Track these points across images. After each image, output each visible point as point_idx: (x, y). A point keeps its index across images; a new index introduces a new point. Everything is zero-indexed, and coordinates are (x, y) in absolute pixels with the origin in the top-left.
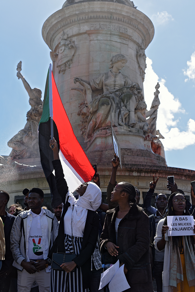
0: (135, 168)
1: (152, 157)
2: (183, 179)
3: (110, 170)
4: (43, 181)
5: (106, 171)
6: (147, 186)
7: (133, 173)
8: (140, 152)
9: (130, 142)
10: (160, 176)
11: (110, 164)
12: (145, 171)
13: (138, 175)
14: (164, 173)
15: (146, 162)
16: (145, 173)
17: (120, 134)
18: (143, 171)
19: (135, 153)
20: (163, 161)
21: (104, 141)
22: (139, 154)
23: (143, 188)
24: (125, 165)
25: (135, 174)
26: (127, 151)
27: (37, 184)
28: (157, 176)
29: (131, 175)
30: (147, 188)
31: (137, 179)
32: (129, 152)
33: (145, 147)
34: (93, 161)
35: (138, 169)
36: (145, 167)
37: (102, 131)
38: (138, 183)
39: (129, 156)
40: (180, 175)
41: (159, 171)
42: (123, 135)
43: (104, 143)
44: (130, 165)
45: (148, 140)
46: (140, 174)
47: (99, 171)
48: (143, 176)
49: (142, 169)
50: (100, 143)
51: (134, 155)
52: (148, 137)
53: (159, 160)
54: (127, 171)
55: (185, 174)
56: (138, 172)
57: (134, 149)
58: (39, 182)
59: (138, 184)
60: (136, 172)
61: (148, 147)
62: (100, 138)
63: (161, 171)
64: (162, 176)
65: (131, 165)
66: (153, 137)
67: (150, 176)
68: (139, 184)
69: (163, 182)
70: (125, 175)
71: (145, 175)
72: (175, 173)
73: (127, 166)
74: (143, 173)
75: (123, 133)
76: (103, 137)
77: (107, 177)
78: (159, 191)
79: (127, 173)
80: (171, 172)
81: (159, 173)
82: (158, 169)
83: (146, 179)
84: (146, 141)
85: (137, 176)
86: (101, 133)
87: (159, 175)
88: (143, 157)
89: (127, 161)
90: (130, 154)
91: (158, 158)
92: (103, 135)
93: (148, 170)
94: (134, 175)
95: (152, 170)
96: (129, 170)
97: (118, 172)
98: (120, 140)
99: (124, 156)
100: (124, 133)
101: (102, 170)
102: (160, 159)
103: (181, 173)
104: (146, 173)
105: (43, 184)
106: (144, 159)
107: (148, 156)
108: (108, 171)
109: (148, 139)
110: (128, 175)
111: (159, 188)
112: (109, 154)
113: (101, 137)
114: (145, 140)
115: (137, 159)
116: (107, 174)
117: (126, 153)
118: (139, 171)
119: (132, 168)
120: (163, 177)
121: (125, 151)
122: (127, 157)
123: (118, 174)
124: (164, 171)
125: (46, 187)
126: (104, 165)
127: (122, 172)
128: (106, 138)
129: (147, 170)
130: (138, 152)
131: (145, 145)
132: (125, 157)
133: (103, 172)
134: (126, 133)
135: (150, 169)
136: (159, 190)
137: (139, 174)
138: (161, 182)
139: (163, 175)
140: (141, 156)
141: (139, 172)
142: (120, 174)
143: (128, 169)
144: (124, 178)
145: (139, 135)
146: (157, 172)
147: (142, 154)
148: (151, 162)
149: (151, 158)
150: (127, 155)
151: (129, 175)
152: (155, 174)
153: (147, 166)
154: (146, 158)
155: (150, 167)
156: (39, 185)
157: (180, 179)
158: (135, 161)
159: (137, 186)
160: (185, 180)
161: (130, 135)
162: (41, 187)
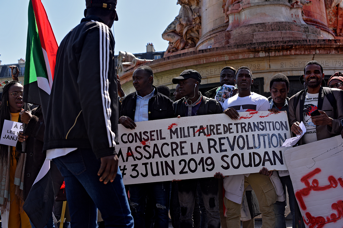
0: (260, 48)
1: (295, 29)
2: (333, 53)
3: (230, 54)
4: (162, 77)
5: (225, 55)
6: (282, 68)
7: (260, 53)
8: (275, 26)
9: (267, 14)
10: (297, 53)
11: (231, 46)
12: (274, 50)
13: (266, 56)
14: (303, 49)
15: (282, 38)
16: (275, 52)
17: (253, 6)
18: (272, 49)
19: (269, 28)
20: (316, 32)
21: (237, 18)
22: (274, 28)
23: (276, 71)
24: (250, 44)
25: (262, 54)
26: (258, 27)
27: (157, 80)
28: (292, 54)
29: (257, 56)
30: (281, 70)
31: (269, 61)
32: (261, 27)
33: (292, 17)
34: (220, 44)
35: (265, 48)
36: (277, 44)
37: (234, 6)
38: (270, 65)
39: (260, 33)
40: (328, 48)
41: (294, 47)
42: (257, 7)
43: (238, 20)
44: (256, 44)
45: (296, 8)
46: (269, 54)
47: (217, 57)
48: (273, 55)
49: (270, 47)
50: (233, 21)
51: (267, 30)
52: (296, 4)
53: (307, 32)
54: (251, 52)
55: (335, 46)
56: (265, 52)
57: (269, 23)
58: (159, 78)
59: (269, 67)
60: (262, 52)
61: (296, 17)
62: (232, 15)
63: (297, 47)
64: (299, 53)
65: (258, 43)
66: (306, 3)
67: (282, 55)
68: (271, 67)
69: (305, 61)
70: (249, 57)
71: (276, 55)
72: (318, 46)
73: (253, 45)
74: (273, 53)
75: (256, 4)
76: (236, 13)
77: (229, 63)
78: (300, 73)
79: (251, 54)
80: (312, 47)
81: (294, 49)
82: (292, 45)
83: (280, 59)
84: (293, 9)
85: (264, 57)
86: (233, 9)
87: (295, 51)
88: (280, 31)
89: (257, 40)
90: (262, 30)
91: (306, 29)
92: (236, 10)
93: (279, 48)
94: (260, 56)
95: (284, 47)
96: (253, 51)
97: (240, 55)
98: (254, 13)
99: (254, 33)
100: (258, 4)
101: (220, 55)
102: (309, 30)
103: (328, 46)
104: (277, 52)
105: (162, 79)
106: (281, 34)
107: (287, 28)
108: (228, 56)
109: (295, 6)
110: (252, 57)
111: (300, 69)
112: (237, 33)
113: (233, 13)
114: (291, 8)
115: (271, 35)
116: (227, 60)
117: (257, 29)
118: (267, 50)
119: (256, 48)
120: (302, 54)
121: (256, 27)
122: (258, 34)
123: (240, 57)
124: (302, 46)
125: (165, 83)
126: (224, 49)
127: (245, 54)
128: (240, 14)
129: (277, 48)
130: (273, 26)
131: (292, 14)
132: (255, 35)
133: (221, 57)
134: (260, 4)
135: (281, 46)
136: (299, 71)
137: (267, 54)
138: (302, 61)
139: (302, 51)
140: (277, 30)
141: (267, 52)
142: (242, 57)
143: (251, 49)
144: (251, 62)
145: (278, 3)
146: (292, 48)
147: (278, 27)
148: (292, 36)
149: (291, 31)
150: (258, 31)
151: (254, 57)
152: (289, 51)
153: (280, 43)
154: (284, 31)
155: (284, 44)
156: (158, 81)
157: (327, 53)
158: (267, 38)
159: (269, 69)
160: (335, 54)
161: (265, 5)
162: (161, 83)
